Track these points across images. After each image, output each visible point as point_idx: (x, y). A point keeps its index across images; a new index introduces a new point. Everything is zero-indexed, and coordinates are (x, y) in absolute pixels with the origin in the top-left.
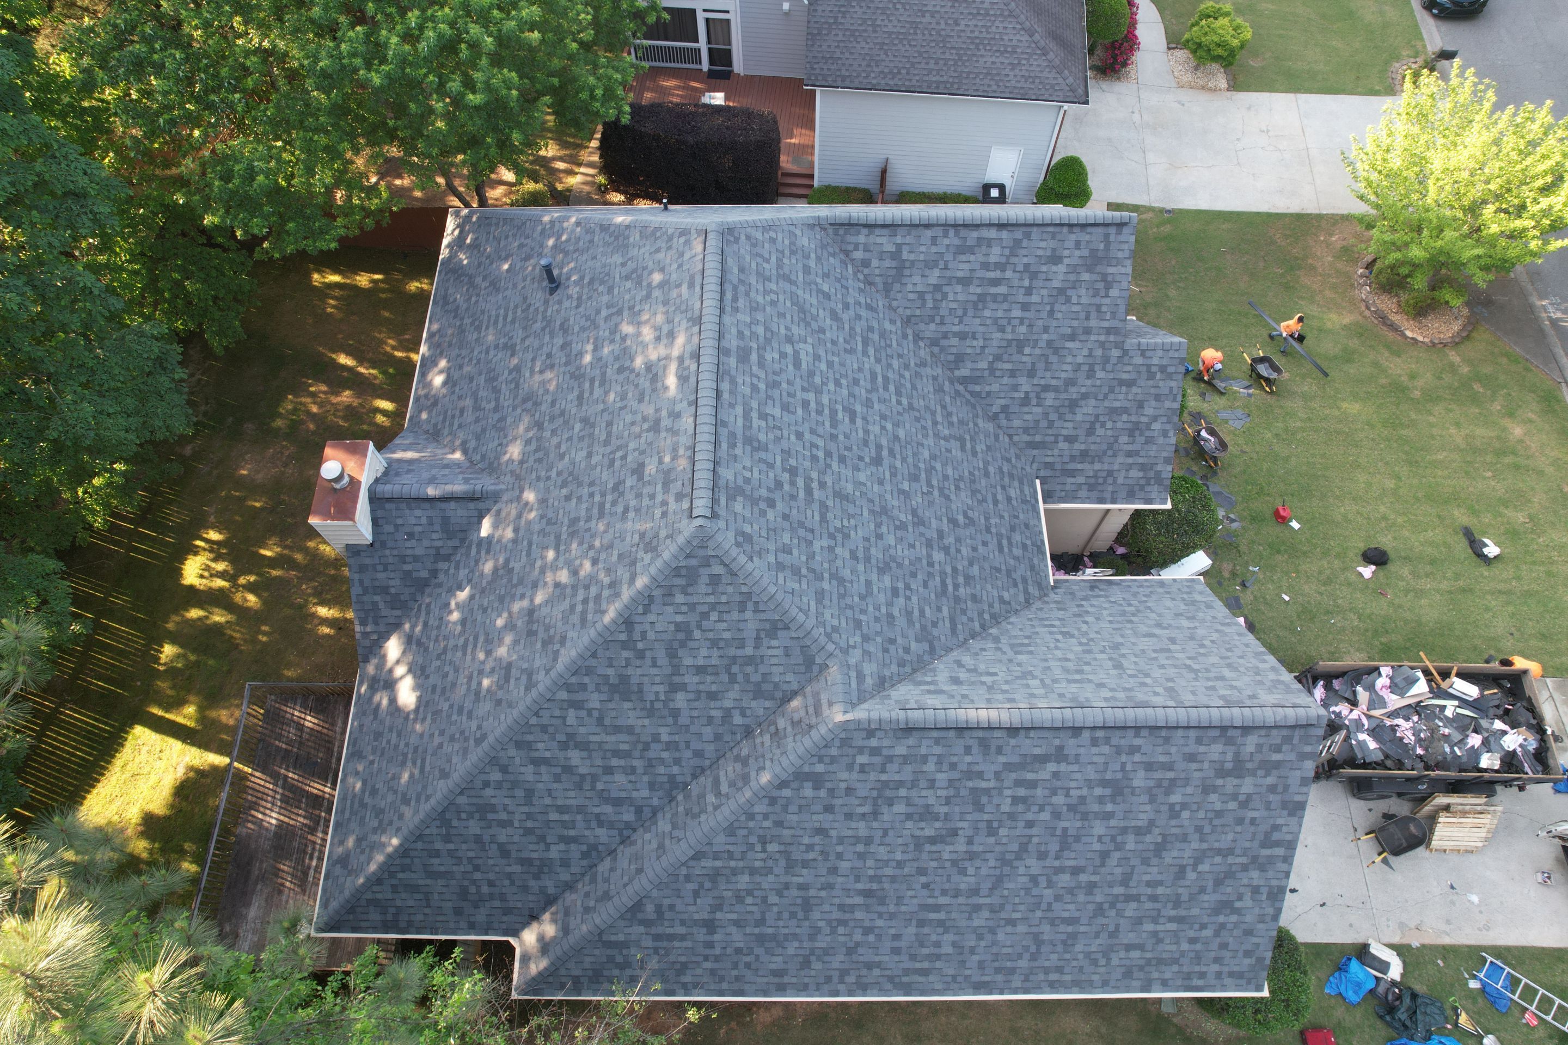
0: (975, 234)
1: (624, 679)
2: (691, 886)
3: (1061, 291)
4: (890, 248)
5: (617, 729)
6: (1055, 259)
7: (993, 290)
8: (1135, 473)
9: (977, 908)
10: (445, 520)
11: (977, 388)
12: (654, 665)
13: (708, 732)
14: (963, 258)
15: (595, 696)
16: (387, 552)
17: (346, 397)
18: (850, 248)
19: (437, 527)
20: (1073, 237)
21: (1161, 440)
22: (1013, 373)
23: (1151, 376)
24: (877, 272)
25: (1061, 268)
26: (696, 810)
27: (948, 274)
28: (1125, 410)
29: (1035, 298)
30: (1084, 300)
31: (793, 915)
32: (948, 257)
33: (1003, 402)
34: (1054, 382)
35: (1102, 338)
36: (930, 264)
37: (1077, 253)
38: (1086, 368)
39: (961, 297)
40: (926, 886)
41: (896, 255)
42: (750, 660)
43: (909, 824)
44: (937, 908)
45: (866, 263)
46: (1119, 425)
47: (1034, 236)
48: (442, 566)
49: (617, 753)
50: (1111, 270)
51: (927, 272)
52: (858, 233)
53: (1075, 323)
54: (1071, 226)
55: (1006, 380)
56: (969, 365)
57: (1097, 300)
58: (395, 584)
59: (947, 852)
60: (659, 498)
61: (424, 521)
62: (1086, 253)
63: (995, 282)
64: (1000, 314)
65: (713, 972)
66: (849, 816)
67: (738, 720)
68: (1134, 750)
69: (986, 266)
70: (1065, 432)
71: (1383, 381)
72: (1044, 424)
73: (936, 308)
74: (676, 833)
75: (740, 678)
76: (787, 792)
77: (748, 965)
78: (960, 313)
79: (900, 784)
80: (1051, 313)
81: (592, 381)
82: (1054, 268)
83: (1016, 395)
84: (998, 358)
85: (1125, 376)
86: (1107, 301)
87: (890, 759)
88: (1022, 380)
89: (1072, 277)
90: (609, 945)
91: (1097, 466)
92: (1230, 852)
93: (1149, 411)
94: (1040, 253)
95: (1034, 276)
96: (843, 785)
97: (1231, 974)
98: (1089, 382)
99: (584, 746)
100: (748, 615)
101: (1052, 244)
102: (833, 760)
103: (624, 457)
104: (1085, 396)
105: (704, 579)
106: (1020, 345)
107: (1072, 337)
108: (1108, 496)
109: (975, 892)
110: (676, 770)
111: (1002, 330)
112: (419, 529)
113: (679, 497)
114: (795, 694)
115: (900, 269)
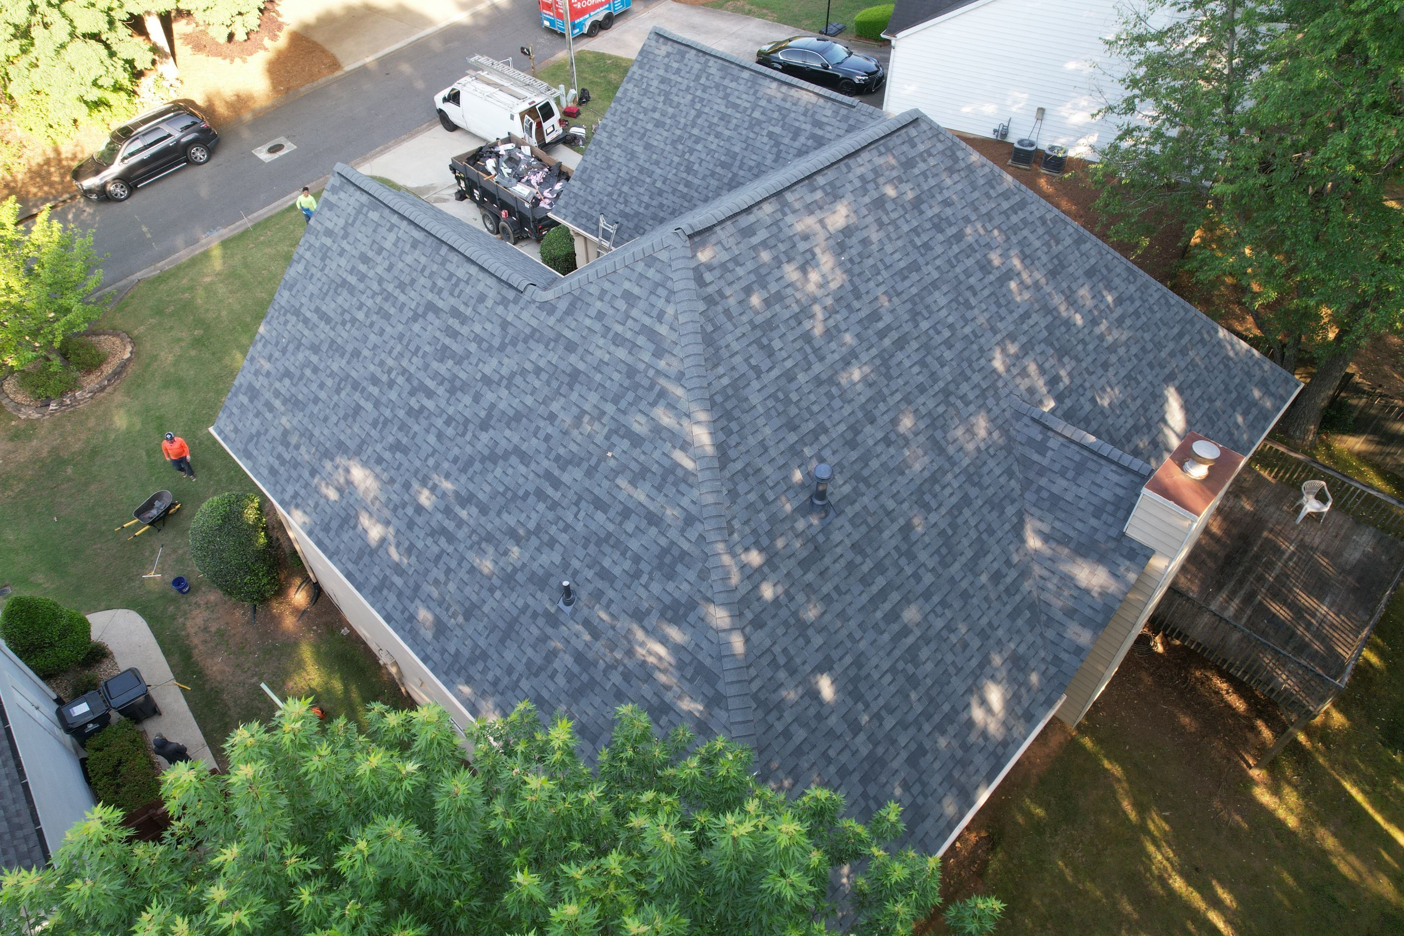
71: (193, 353)
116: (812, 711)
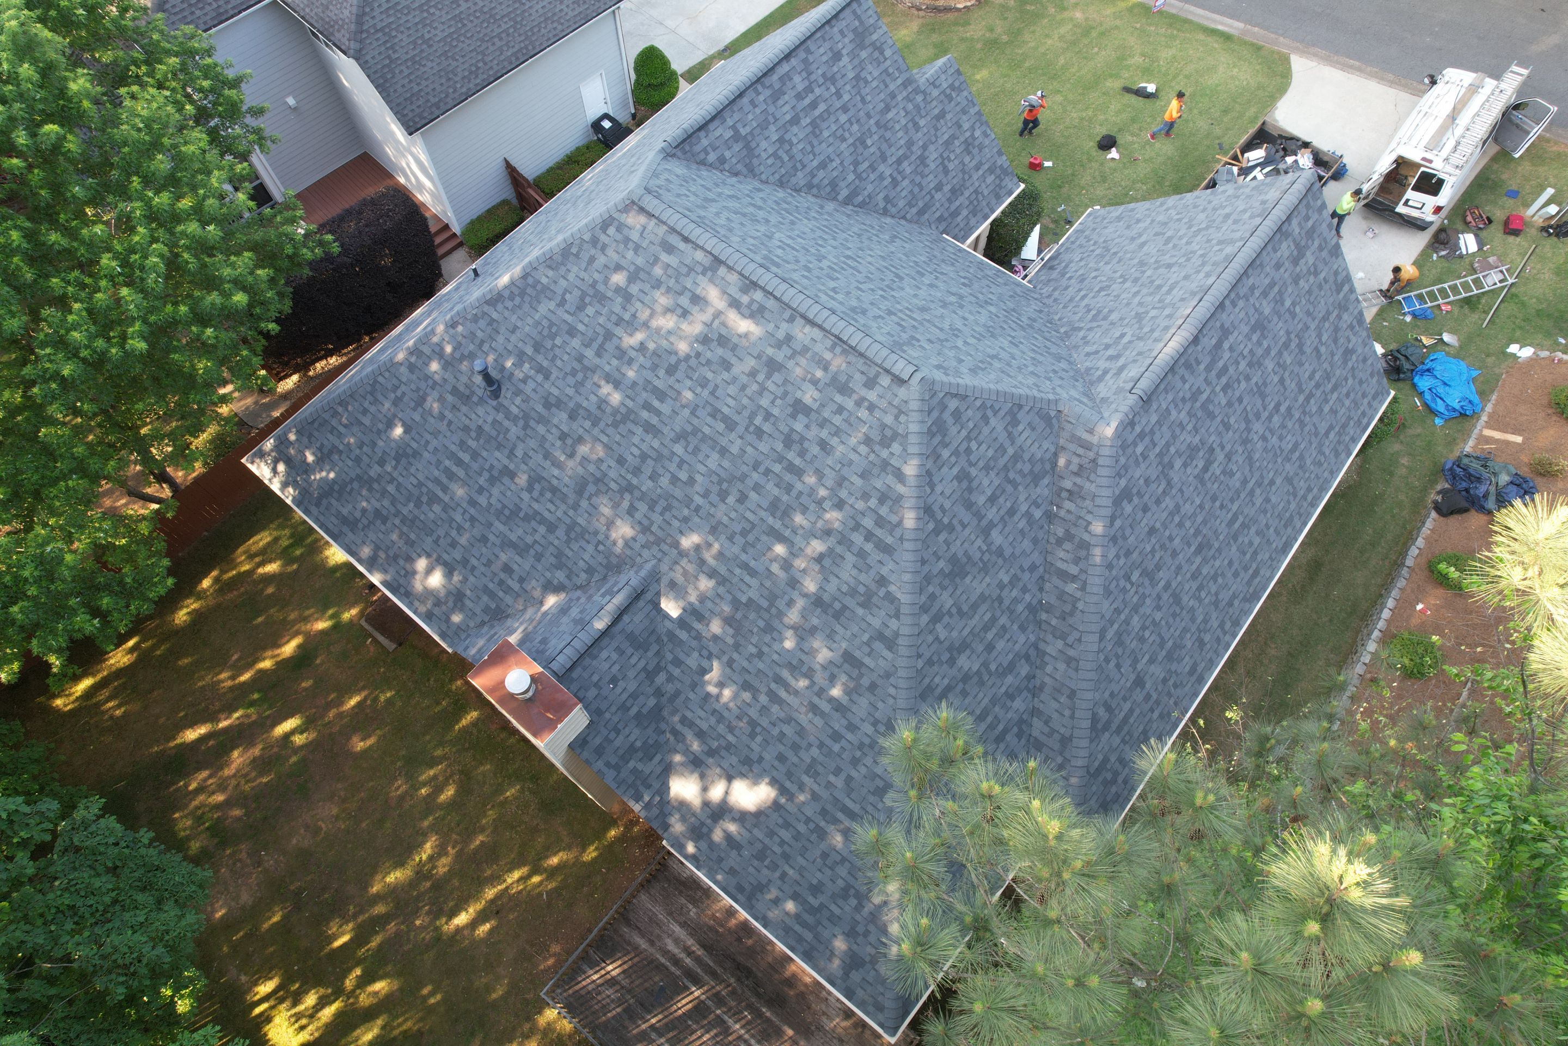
0: (775, 77)
1: (954, 560)
2: (1112, 664)
3: (857, 78)
4: (729, 134)
5: (975, 607)
6: (837, 56)
7: (817, 112)
8: (990, 179)
9: (1252, 493)
10: (631, 637)
11: (860, 198)
12: (964, 526)
13: (1026, 544)
14: (781, 102)
15: (946, 595)
16: (607, 715)
17: (238, 758)
18: (702, 156)
19: (630, 651)
20: (836, 30)
21: (987, 142)
22: (873, 168)
23: (950, 99)
24: (734, 160)
25: (845, 60)
26: (1068, 608)
27: (780, 123)
28: (953, 137)
29: (846, 97)
30: (876, 74)
31: (1174, 615)
32: (771, 109)
33: (881, 196)
34: (901, 152)
35: (905, 94)
36: (764, 126)
37: (847, 40)
38: (910, 125)
39: (801, 136)
40: (1222, 507)
41: (737, 137)
42: (1016, 458)
43: (1189, 470)
44: (1235, 518)
45: (722, 160)
46: (958, 151)
47: (813, 48)
48: (661, 678)
49: (986, 628)
50: (875, 37)
51: (766, 133)
52: (699, 139)
53: (882, 96)
54: (828, 22)
55: (872, 177)
56: (843, 184)
57: (883, 67)
58: (635, 735)
59: (1216, 469)
60: (849, 404)
61: (615, 656)
62: (851, 36)
63: (814, 105)
64: (834, 128)
65: (1161, 716)
66: (1158, 502)
67: (1038, 514)
68: (1252, 288)
69: (799, 97)
70: (932, 185)
71: (979, 46)
72: (916, 190)
73: (792, 157)
74: (1070, 640)
75: (1019, 479)
76: (1118, 523)
77: (1175, 686)
78: (809, 148)
79: (1168, 445)
80: (863, 100)
81: (647, 406)
82: (841, 64)
83: (886, 183)
84: (856, 163)
85: (936, 111)
86: (888, 63)
87: (1152, 432)
88: (882, 168)
89: (856, 62)
90: (1098, 771)
91: (967, 193)
92: (1328, 313)
93: (966, 126)
94: (825, 58)
95: (833, 80)
96: (1142, 481)
97: (1374, 398)
98: (920, 134)
99: (964, 646)
100: (993, 422)
101: (827, 45)
102: (1126, 468)
103: (768, 416)
104: (925, 147)
105: (950, 421)
106: (861, 141)
107: (887, 109)
108: (987, 210)
109: (1245, 482)
110: (1028, 597)
111: (843, 139)
112: (617, 667)
113: (870, 383)
114: (1056, 455)
115: (747, 146)
116: (380, 426)
